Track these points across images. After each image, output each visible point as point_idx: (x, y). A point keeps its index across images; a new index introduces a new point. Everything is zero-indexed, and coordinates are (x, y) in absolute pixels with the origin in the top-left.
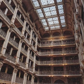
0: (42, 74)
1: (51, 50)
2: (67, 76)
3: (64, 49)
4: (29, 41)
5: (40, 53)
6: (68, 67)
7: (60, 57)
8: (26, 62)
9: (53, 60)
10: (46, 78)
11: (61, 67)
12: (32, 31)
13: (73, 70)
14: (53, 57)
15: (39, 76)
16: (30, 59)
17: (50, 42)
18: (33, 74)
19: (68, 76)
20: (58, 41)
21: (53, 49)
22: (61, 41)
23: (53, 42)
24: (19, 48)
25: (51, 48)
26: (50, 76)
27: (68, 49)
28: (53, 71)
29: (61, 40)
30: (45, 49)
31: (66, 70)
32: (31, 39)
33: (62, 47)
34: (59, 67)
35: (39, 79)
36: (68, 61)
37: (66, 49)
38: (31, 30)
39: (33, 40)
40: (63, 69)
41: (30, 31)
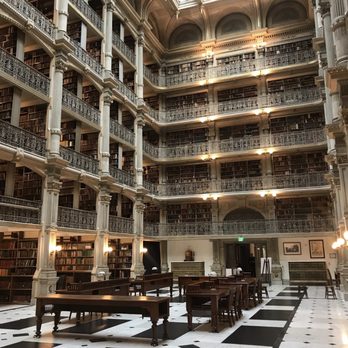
0: (174, 192)
1: (210, 99)
3: (264, 89)
4: (100, 62)
5: (162, 114)
6: (280, 159)
7: (248, 125)
8: (97, 150)
9: (217, 140)
10: (192, 205)
11: (250, 162)
12: (111, 14)
13: (299, 172)
14: (219, 124)
15: (163, 201)
16: (118, 139)
17: (205, 63)
18: (138, 195)
19: (278, 195)
20: (241, 56)
21: (219, 92)
22: (253, 53)
23: (215, 64)
24: (51, 96)
25: (206, 90)
26: (205, 197)
27: (282, 88)
28: (219, 179)
29: (254, 47)
30: (184, 97)
31: (269, 171)
32: (110, 53)
33: (257, 82)
34: (244, 163)
35: (166, 212)
36: (282, 135)
37: (275, 86)
38: (105, 10)
39: (123, 61)
40: (259, 171)
41: (100, 14)
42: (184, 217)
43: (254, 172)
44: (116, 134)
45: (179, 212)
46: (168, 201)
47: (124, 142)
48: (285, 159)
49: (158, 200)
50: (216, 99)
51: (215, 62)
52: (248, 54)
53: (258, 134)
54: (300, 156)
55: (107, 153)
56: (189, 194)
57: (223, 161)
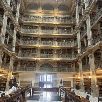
0: (24, 56)
1: (39, 28)
2: (58, 59)
3: (56, 29)
6: (59, 50)
7: (50, 38)
9: (40, 41)
11: (50, 49)
17: (39, 17)
18: (12, 55)
20: (49, 18)
21: (42, 27)
22: (53, 18)
25: (38, 25)
26: (36, 59)
27: (61, 29)
28: (40, 53)
30: (31, 26)
31: (56, 53)
33: (54, 26)
34: (48, 49)
36: (61, 42)
37: (59, 28)
39: (13, 5)
42: (27, 65)
43: (51, 53)
44: (8, 30)
45: (25, 63)
46: (21, 59)
47: (10, 34)
48: (60, 50)
49: (18, 58)
50: (41, 29)
51: (41, 18)
52: (52, 17)
53: (53, 41)
54: (65, 50)
55: (4, 35)
56: (30, 57)
57: (42, 48)
